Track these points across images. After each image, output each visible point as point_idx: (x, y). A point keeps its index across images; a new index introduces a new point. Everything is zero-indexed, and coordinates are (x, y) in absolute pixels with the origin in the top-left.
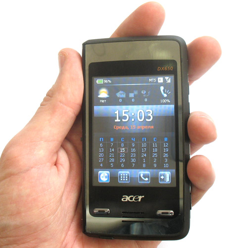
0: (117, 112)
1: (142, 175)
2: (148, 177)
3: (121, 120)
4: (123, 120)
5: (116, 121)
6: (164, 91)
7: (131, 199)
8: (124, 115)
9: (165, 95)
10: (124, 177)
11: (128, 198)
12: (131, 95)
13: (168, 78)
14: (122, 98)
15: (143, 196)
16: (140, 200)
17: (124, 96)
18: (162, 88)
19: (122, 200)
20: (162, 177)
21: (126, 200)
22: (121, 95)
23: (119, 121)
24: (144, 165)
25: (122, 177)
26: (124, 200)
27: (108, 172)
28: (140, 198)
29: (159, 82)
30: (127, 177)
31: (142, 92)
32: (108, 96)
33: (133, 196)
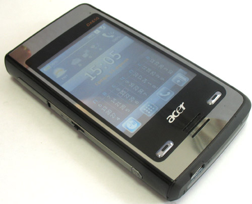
0: (86, 74)
1: (161, 94)
2: (168, 91)
4: (98, 74)
5: (92, 80)
6: (107, 35)
7: (176, 114)
8: (94, 71)
9: (112, 36)
10: (149, 109)
11: (173, 117)
12: (85, 56)
14: (80, 63)
15: (183, 103)
17: (79, 60)
18: (104, 35)
19: (170, 122)
20: (178, 81)
21: (174, 119)
22: (76, 62)
23: (95, 77)
25: (147, 111)
26: (171, 120)
27: (131, 118)
28: (182, 106)
29: (97, 33)
30: (151, 107)
32: (66, 71)
33: (175, 111)
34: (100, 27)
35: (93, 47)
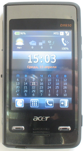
0: (30, 56)
3: (33, 62)
4: (34, 62)
5: (29, 62)
6: (64, 41)
7: (40, 119)
8: (35, 58)
9: (65, 45)
10: (34, 103)
11: (38, 119)
12: (40, 44)
13: (67, 32)
14: (34, 46)
15: (49, 117)
16: (46, 120)
17: (35, 44)
18: (63, 39)
19: (34, 120)
20: (62, 103)
21: (37, 120)
22: (33, 43)
23: (32, 62)
24: (49, 95)
25: (33, 103)
26: (35, 119)
27: (23, 100)
28: (47, 118)
29: (61, 35)
30: (36, 103)
31: (49, 42)
32: (23, 44)
33: (41, 117)
34: (66, 32)
35: (50, 42)
